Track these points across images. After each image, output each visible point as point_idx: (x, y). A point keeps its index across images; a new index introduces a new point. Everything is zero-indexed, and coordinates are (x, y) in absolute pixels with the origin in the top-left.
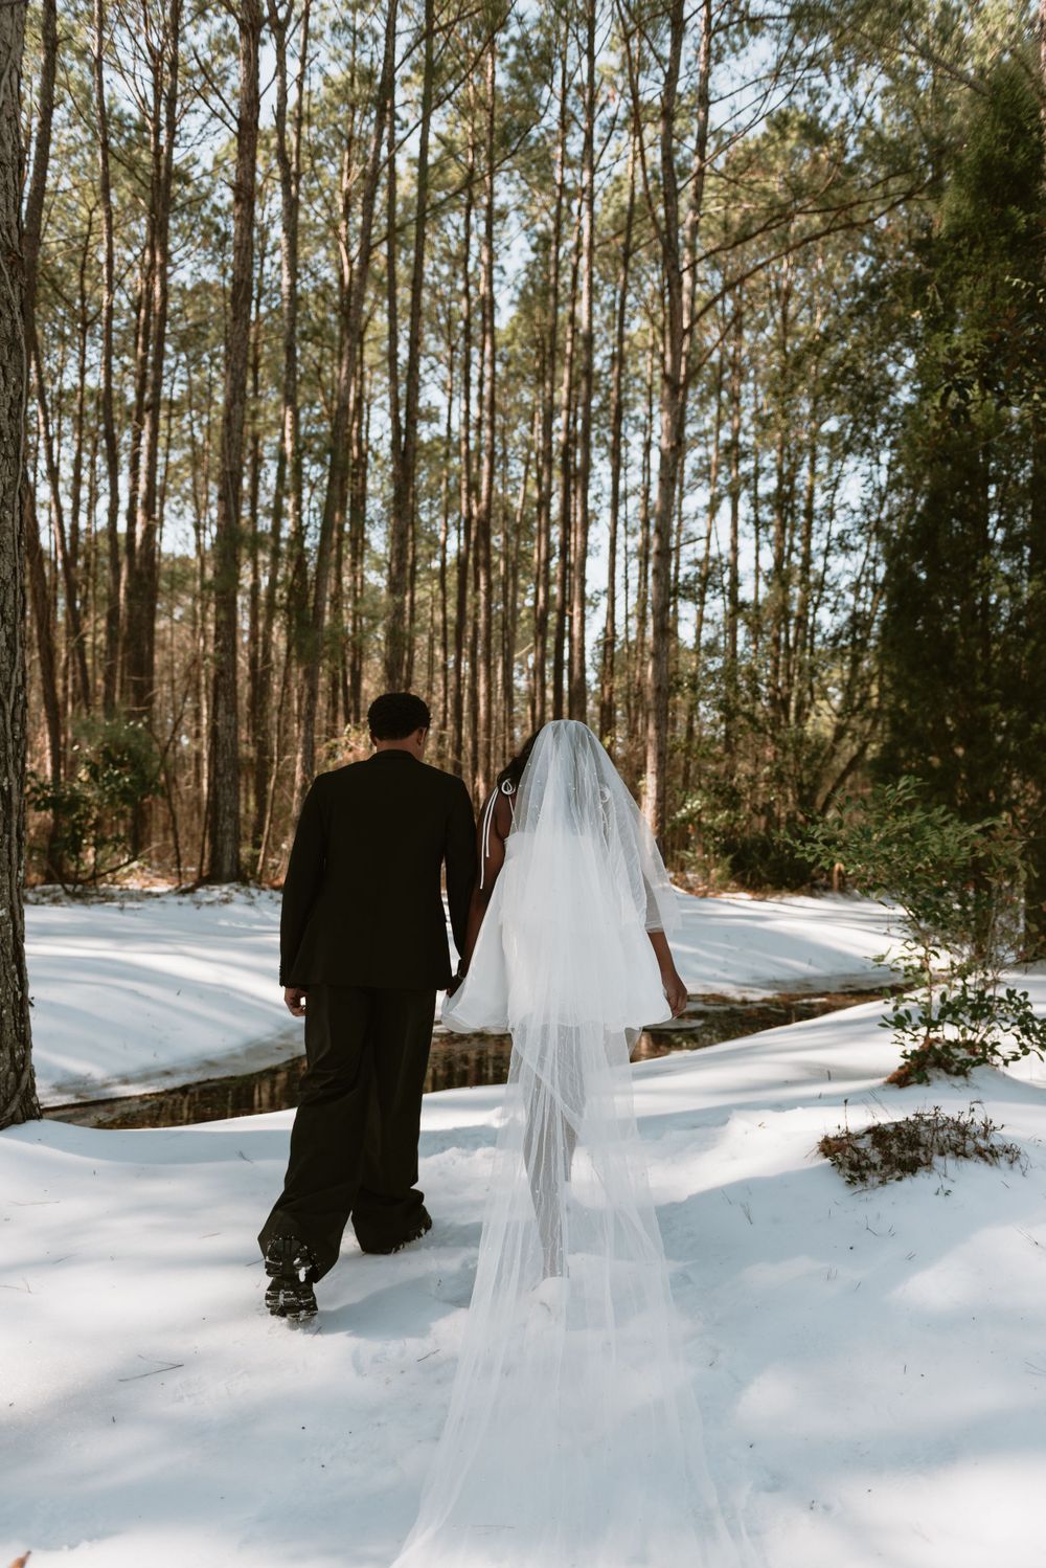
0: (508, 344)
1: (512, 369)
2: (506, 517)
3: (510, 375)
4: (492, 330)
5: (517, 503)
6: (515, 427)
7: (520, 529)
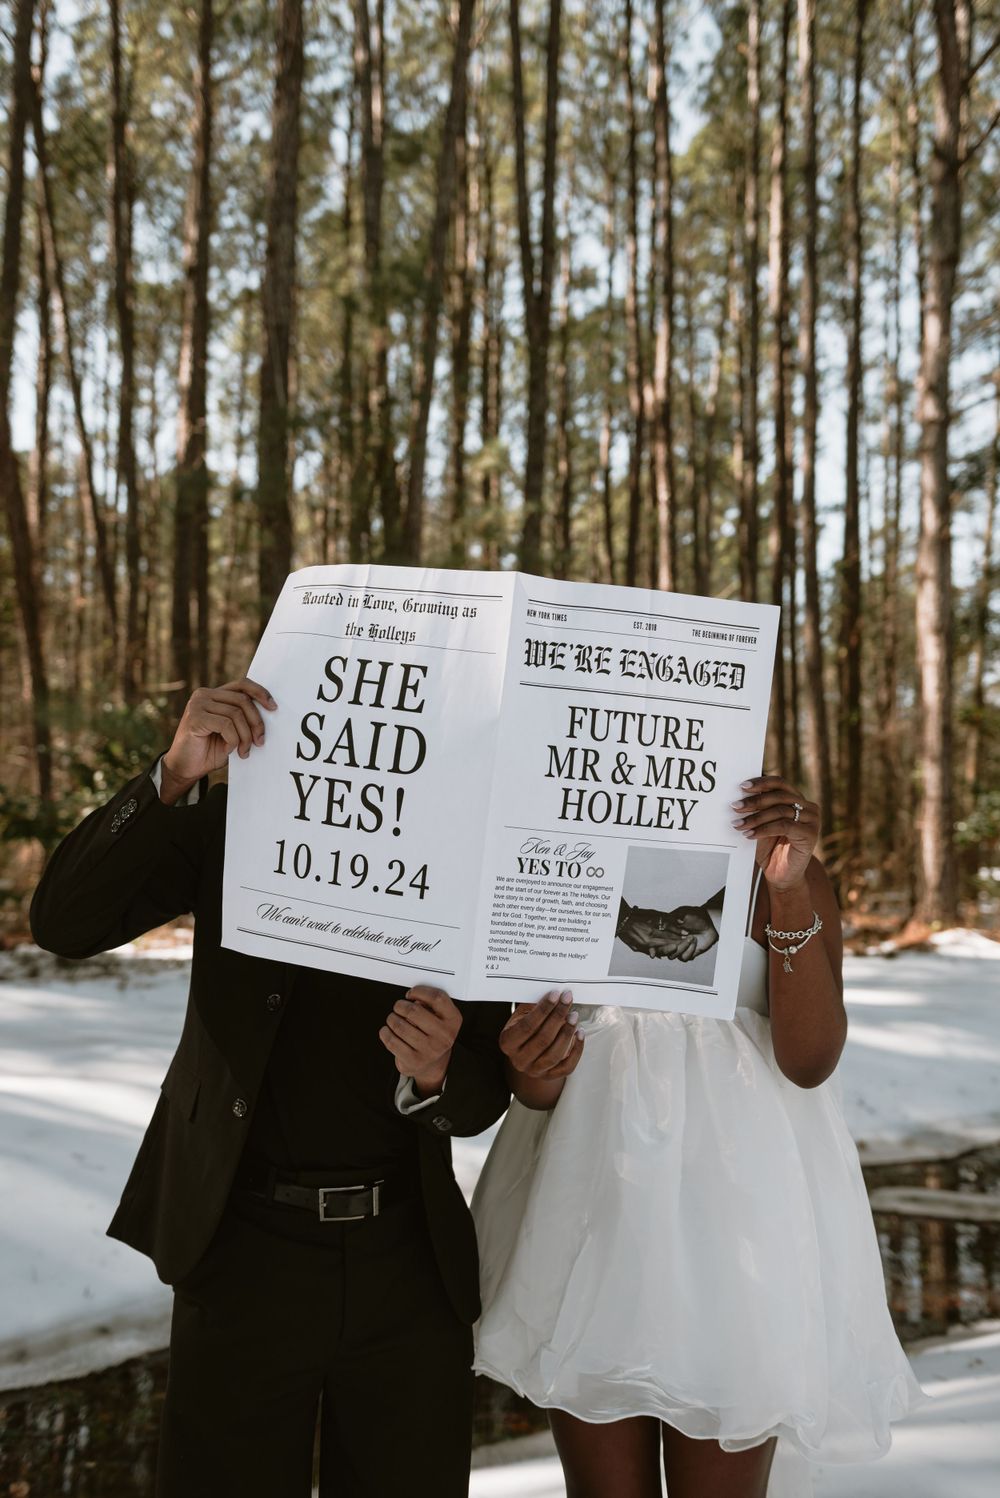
0: (687, 173)
1: (696, 204)
2: (694, 411)
3: (692, 215)
4: (669, 155)
5: (708, 392)
6: (702, 286)
7: (713, 425)
